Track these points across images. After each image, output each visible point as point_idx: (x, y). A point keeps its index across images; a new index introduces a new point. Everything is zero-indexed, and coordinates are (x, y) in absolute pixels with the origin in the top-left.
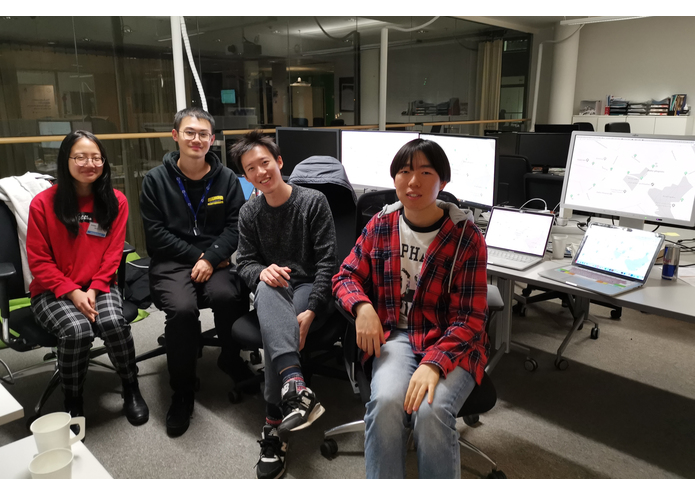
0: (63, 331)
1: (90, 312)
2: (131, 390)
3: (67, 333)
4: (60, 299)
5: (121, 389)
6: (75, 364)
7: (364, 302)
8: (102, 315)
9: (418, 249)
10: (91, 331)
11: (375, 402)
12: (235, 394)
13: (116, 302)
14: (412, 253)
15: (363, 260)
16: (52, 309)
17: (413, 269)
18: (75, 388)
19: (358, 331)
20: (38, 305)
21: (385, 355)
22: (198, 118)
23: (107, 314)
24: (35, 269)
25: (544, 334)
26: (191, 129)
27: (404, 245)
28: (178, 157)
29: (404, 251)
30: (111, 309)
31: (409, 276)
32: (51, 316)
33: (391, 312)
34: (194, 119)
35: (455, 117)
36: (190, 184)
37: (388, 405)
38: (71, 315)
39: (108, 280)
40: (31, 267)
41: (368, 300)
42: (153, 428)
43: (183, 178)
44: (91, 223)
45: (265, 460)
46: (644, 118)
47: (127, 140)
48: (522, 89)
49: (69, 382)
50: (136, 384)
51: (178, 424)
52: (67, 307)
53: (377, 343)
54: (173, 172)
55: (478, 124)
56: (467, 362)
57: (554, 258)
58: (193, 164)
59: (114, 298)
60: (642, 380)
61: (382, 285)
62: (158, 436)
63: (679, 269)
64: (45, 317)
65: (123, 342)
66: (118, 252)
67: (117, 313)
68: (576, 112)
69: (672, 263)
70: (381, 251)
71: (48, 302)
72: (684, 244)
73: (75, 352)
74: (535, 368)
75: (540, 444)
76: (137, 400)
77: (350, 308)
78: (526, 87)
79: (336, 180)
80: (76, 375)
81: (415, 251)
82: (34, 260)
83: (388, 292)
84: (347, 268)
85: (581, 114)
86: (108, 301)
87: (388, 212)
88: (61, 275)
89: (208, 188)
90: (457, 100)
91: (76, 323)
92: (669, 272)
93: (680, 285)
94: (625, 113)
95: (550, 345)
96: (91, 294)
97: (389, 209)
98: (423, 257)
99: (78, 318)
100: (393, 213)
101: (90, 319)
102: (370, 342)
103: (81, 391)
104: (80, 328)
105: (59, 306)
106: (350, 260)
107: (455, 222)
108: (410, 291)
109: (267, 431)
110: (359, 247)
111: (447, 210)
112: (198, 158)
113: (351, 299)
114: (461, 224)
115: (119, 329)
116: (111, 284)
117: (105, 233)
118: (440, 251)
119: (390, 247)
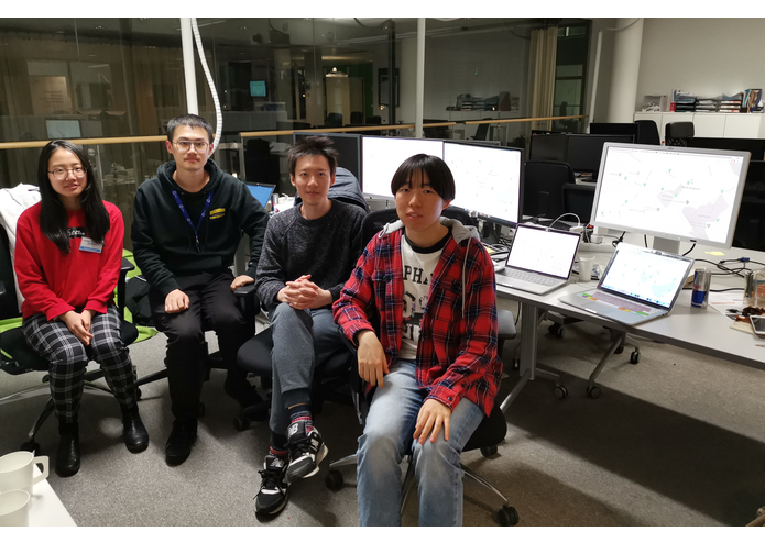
0: (54, 355)
1: (85, 335)
2: (130, 415)
3: (58, 357)
4: (52, 321)
6: (68, 389)
7: (366, 330)
8: (98, 338)
9: (421, 270)
10: (84, 355)
11: (367, 436)
12: (240, 422)
13: (113, 323)
14: (415, 275)
15: (364, 284)
16: (44, 332)
17: (418, 292)
18: (69, 414)
19: (360, 361)
20: (29, 327)
21: (388, 386)
23: (103, 336)
24: (27, 290)
25: (581, 357)
27: (407, 267)
28: (175, 169)
29: (407, 273)
30: (107, 331)
31: (414, 299)
32: (42, 339)
33: (392, 339)
36: (187, 197)
37: (379, 441)
38: (63, 338)
39: (105, 300)
40: (21, 289)
41: (368, 326)
42: (152, 456)
43: (180, 191)
44: (83, 238)
45: (265, 491)
46: (714, 115)
48: (580, 81)
49: (62, 408)
50: (136, 409)
51: (178, 451)
52: (60, 330)
53: (379, 373)
54: (168, 185)
55: (530, 122)
56: (474, 392)
57: (581, 281)
58: (190, 177)
59: (111, 319)
61: (384, 310)
62: (156, 465)
63: (710, 294)
64: (36, 340)
65: (120, 366)
66: (115, 270)
67: (114, 335)
68: (638, 109)
69: (702, 289)
70: (382, 273)
71: (40, 324)
72: (726, 265)
73: (68, 376)
76: (136, 426)
77: (351, 337)
78: (584, 78)
79: (347, 193)
80: (69, 401)
81: (418, 272)
82: (24, 281)
83: (390, 316)
84: (348, 293)
85: (644, 111)
86: (104, 323)
87: (389, 231)
88: (53, 296)
89: (208, 201)
91: (68, 347)
92: (699, 299)
93: (711, 313)
94: (693, 110)
95: (582, 370)
96: (86, 315)
97: (390, 228)
98: (427, 280)
99: (71, 341)
100: (394, 232)
101: (84, 343)
102: (372, 372)
103: (75, 417)
104: (72, 353)
105: (50, 329)
106: (351, 285)
107: (458, 241)
108: (416, 314)
109: (269, 462)
110: (360, 270)
111: (450, 227)
112: (195, 170)
113: (352, 327)
114: (464, 242)
115: (116, 353)
116: (109, 304)
117: (99, 248)
118: (445, 275)
119: (392, 268)
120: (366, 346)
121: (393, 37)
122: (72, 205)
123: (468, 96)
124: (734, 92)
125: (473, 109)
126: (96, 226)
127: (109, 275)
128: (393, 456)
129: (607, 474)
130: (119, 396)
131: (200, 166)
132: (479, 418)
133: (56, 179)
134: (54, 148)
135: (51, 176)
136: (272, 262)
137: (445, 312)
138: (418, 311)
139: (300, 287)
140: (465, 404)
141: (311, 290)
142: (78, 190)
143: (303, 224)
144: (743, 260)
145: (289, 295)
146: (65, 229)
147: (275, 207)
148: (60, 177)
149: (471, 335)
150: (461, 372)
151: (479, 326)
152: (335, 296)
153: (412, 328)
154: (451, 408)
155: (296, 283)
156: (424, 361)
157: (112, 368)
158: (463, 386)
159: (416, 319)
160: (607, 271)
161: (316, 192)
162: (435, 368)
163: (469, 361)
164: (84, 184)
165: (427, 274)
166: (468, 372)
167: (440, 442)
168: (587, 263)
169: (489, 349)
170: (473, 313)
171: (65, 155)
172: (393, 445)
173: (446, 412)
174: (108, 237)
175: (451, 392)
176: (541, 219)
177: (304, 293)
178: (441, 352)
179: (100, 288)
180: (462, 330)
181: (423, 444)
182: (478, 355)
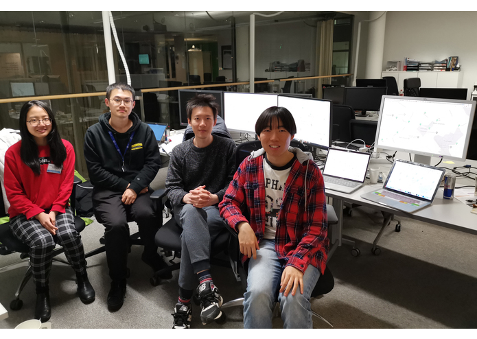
0: (33, 242)
1: (52, 228)
2: (82, 279)
3: (36, 244)
4: (30, 219)
5: (75, 277)
6: (42, 264)
7: (244, 222)
8: (61, 229)
9: (277, 181)
10: (53, 242)
11: (250, 293)
12: (155, 281)
13: (70, 220)
14: (273, 184)
15: (239, 190)
16: (25, 227)
17: (275, 196)
18: (43, 281)
19: (240, 242)
20: (14, 224)
21: (259, 258)
22: (123, 89)
23: (64, 228)
24: (12, 200)
25: (364, 229)
26: (118, 97)
27: (267, 179)
28: (110, 116)
29: (267, 183)
30: (67, 225)
31: (272, 200)
32: (24, 232)
33: (259, 226)
34: (120, 90)
35: (301, 74)
36: (118, 136)
37: (259, 296)
38: (38, 231)
39: (64, 204)
40: (9, 199)
41: (244, 219)
42: (99, 306)
43: (114, 131)
44: (49, 164)
46: (430, 72)
47: (74, 99)
48: (348, 53)
49: (38, 277)
50: (86, 275)
51: (115, 302)
52: (36, 225)
53: (253, 249)
54: (106, 128)
55: (318, 79)
56: (314, 260)
57: (371, 183)
58: (120, 122)
59: (68, 217)
60: (430, 261)
61: (253, 207)
62: (102, 312)
63: (455, 190)
64: (20, 232)
65: (76, 247)
66: (70, 184)
67: (71, 227)
68: (384, 69)
69: (450, 188)
70: (251, 184)
71: (22, 221)
72: (457, 170)
73: (43, 256)
74: (359, 254)
75: (362, 309)
76: (86, 286)
77: (234, 226)
78: (350, 51)
79: (219, 130)
80: (43, 272)
81: (275, 183)
82: (10, 193)
83: (257, 211)
84: (229, 197)
85: (387, 71)
86: (64, 219)
87: (255, 156)
88: (30, 203)
89: (131, 138)
90: (303, 62)
91: (42, 237)
92: (448, 194)
93: (456, 203)
94: (417, 70)
95: (368, 237)
96: (52, 215)
97: (256, 154)
98: (281, 187)
99: (44, 232)
100: (258, 157)
101: (52, 233)
102: (249, 249)
103: (47, 282)
104: (45, 240)
105: (30, 225)
106: (229, 191)
107: (301, 162)
108: (274, 210)
109: (178, 307)
110: (236, 181)
111: (295, 153)
112: (124, 117)
113: (234, 220)
114: (305, 163)
115: (73, 239)
116: (66, 207)
117: (60, 170)
118: (294, 184)
119: (258, 180)
120: (244, 233)
121: (235, 26)
122: (41, 143)
123: (278, 63)
124: (442, 59)
125: (281, 71)
126: (58, 156)
127: (67, 188)
128: (268, 305)
129: (391, 305)
130: (76, 267)
131: (127, 115)
132: (318, 276)
133: (31, 126)
134: (30, 105)
135: (28, 124)
136: (176, 177)
137: (294, 208)
138: (275, 207)
139: (199, 193)
140: (310, 269)
141: (206, 195)
142: (46, 133)
143: (196, 151)
144: (467, 167)
145: (192, 199)
146: (37, 158)
147: (168, 138)
148: (34, 124)
149: (311, 223)
150: (307, 248)
151: (316, 217)
152: (220, 198)
153: (272, 219)
154: (303, 272)
155: (195, 190)
156: (280, 240)
157: (71, 249)
158: (309, 256)
159: (274, 213)
160: (389, 177)
161: (204, 130)
162: (288, 245)
163: (311, 240)
164: (50, 129)
165: (282, 183)
166: (311, 247)
167: (298, 295)
168: (375, 172)
169: (323, 231)
170: (312, 208)
171: (37, 111)
172: (268, 298)
173: (300, 275)
174: (65, 164)
175: (302, 261)
176: (338, 142)
177: (202, 197)
178: (292, 234)
179: (61, 196)
180: (305, 219)
181: (287, 296)
182: (317, 236)
